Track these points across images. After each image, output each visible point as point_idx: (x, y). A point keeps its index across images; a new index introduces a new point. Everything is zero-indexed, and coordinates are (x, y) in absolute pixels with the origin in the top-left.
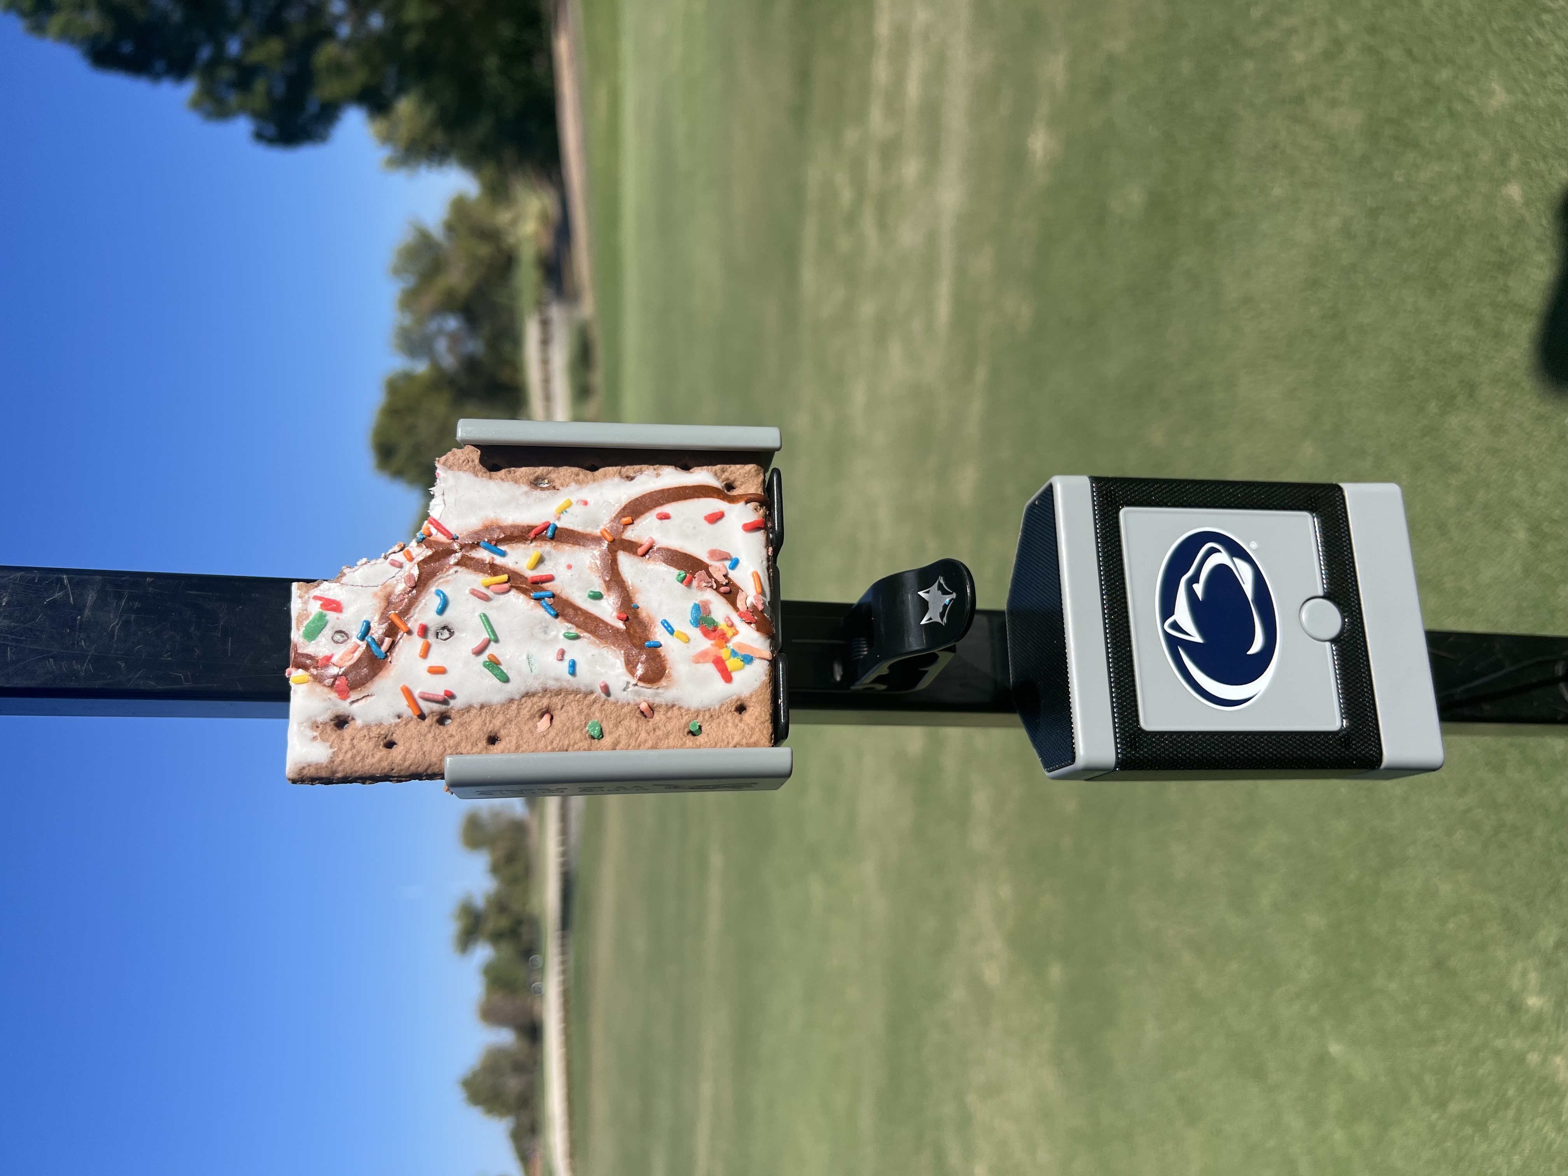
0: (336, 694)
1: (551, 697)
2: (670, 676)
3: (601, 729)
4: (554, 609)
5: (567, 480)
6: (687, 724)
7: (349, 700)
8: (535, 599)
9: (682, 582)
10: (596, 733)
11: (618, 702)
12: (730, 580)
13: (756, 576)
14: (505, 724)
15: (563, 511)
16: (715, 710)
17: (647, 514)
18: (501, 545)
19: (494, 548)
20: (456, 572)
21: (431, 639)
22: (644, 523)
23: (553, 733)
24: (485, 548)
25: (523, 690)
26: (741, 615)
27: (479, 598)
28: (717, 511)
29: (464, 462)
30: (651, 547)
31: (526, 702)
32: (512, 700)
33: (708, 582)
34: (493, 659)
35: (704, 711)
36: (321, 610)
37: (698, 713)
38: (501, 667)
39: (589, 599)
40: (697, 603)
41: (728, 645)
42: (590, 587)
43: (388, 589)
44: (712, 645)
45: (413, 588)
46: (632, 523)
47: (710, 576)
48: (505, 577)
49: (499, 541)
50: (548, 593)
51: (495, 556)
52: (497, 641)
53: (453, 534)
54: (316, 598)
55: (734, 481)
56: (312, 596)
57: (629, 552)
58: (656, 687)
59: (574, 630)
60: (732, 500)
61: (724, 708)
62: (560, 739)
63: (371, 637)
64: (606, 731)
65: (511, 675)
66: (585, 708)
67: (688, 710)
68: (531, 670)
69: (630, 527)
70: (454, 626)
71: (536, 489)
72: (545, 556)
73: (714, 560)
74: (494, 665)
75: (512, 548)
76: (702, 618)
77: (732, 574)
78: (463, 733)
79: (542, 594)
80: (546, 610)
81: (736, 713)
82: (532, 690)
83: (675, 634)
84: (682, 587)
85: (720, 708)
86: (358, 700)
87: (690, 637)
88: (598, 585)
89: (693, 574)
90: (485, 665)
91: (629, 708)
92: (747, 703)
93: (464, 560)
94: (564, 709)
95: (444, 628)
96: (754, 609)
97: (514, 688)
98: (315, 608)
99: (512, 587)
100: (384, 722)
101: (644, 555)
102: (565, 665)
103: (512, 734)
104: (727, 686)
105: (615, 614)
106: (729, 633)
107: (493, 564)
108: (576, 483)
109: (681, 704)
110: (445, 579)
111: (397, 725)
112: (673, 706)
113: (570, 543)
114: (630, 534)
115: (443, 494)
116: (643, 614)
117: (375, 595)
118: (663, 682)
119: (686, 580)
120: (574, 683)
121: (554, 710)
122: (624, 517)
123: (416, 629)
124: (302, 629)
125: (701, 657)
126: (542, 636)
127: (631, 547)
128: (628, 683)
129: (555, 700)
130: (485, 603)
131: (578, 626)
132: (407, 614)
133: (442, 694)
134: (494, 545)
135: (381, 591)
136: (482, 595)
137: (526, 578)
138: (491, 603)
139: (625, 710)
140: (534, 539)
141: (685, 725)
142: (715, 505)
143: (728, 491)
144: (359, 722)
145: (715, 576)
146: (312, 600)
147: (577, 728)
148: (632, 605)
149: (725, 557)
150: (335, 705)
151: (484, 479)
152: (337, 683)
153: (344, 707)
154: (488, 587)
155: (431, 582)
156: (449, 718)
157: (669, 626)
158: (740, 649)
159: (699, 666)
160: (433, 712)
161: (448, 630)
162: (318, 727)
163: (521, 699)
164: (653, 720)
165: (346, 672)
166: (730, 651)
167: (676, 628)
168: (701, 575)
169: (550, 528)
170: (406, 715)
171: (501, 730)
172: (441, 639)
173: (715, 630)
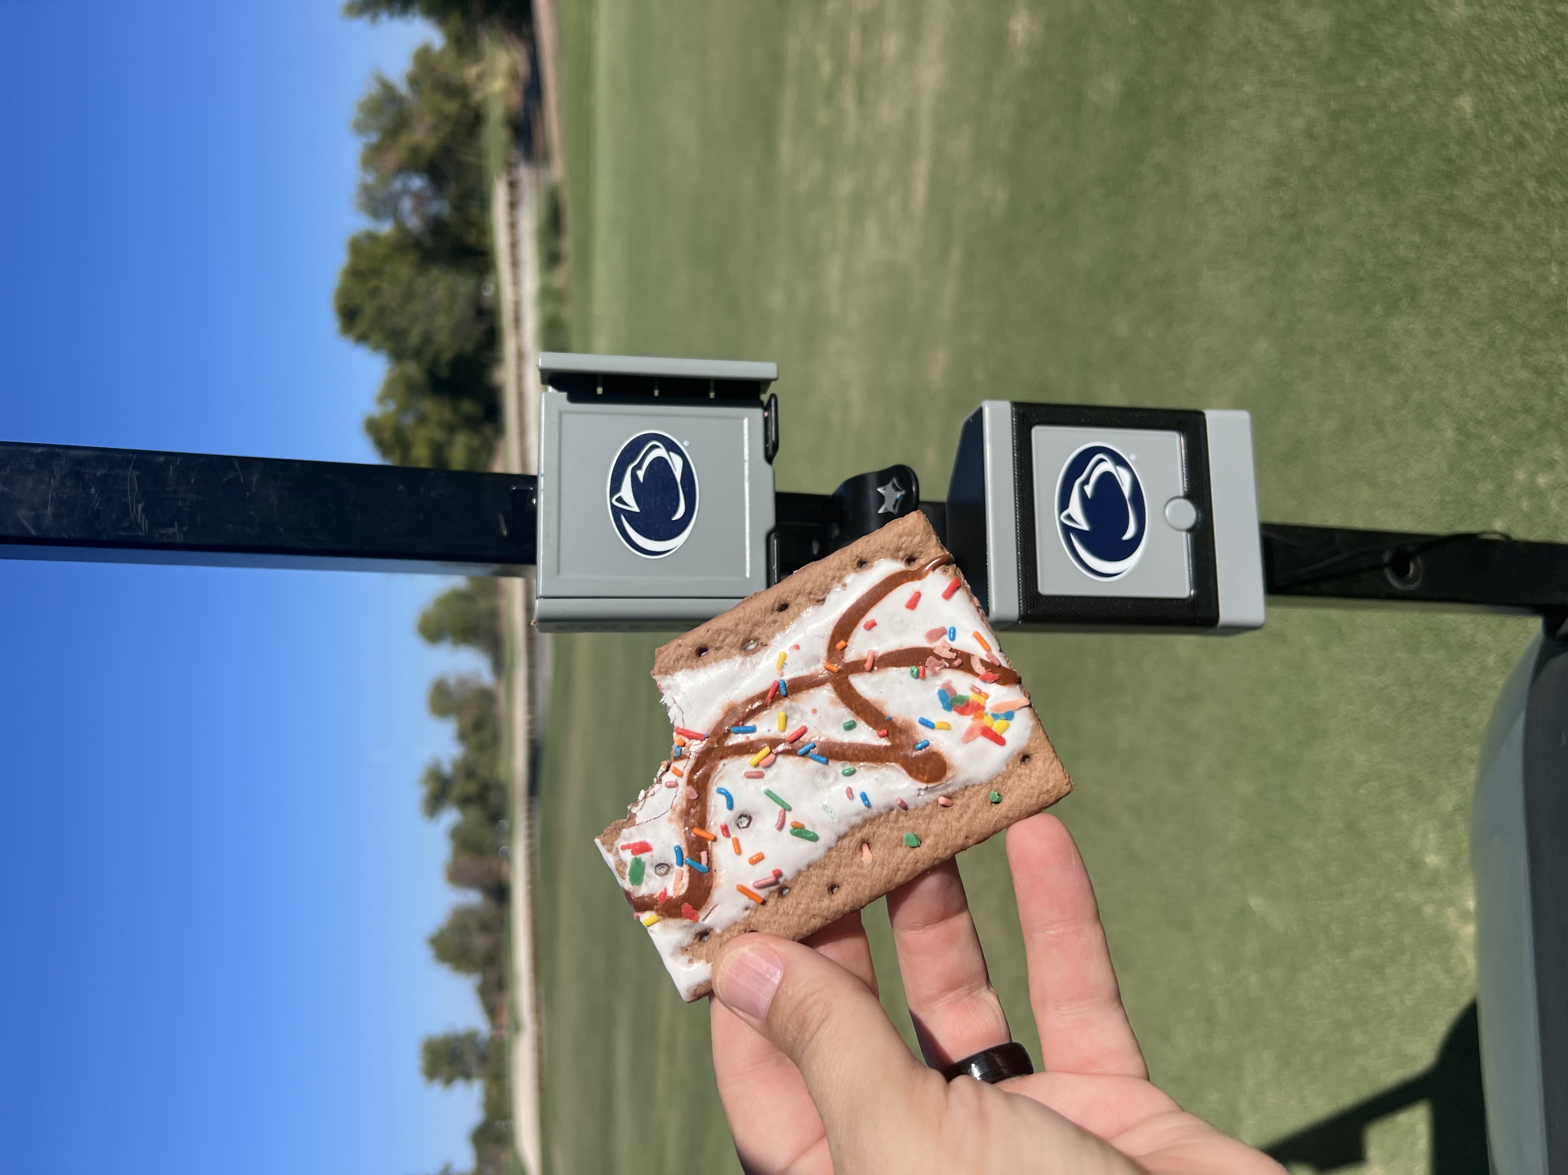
0: (688, 920)
1: (860, 830)
2: (952, 766)
3: (918, 838)
4: (823, 757)
5: (770, 631)
6: (987, 797)
7: (701, 919)
8: (801, 756)
9: (917, 677)
10: (913, 842)
11: (917, 807)
12: (957, 651)
13: (977, 636)
14: (835, 871)
15: (782, 665)
16: (1004, 772)
17: (856, 630)
18: (747, 722)
19: (743, 729)
20: (724, 765)
21: (734, 833)
22: (857, 639)
23: (879, 860)
24: (737, 733)
25: (834, 837)
26: (984, 679)
27: (756, 778)
28: (912, 594)
29: (674, 662)
30: (875, 658)
31: (841, 846)
32: (830, 849)
33: (941, 664)
34: (796, 826)
35: (996, 778)
36: (633, 856)
37: (991, 782)
38: (806, 829)
39: (846, 732)
40: (940, 688)
41: (986, 711)
42: (841, 719)
43: (678, 809)
44: (973, 719)
45: (697, 799)
46: (847, 646)
47: (939, 658)
48: (766, 749)
49: (744, 720)
50: (810, 744)
51: (748, 735)
52: (790, 809)
53: (702, 733)
54: (624, 848)
55: (912, 555)
56: (619, 848)
57: (857, 672)
58: (944, 781)
59: (849, 766)
60: (920, 575)
61: (1010, 767)
62: (887, 865)
63: (688, 858)
64: (923, 838)
65: (817, 832)
66: (892, 826)
67: (981, 784)
68: (832, 818)
69: (846, 651)
70: (748, 810)
71: (749, 655)
72: (788, 713)
73: (935, 641)
74: (799, 831)
75: (758, 719)
76: (951, 700)
77: (955, 645)
78: (806, 897)
79: (807, 747)
80: (816, 760)
81: (1023, 765)
82: (842, 833)
83: (936, 726)
84: (919, 680)
85: (1007, 768)
86: (708, 914)
87: (951, 723)
88: (846, 715)
89: (923, 664)
90: (793, 833)
91: (930, 807)
92: (1028, 753)
93: (725, 751)
94: (876, 836)
95: (741, 817)
96: (991, 668)
97: (826, 837)
98: (628, 856)
99: (777, 755)
100: (737, 920)
101: (872, 669)
102: (858, 799)
103: (845, 877)
104: (1003, 748)
105: (876, 734)
106: (981, 700)
107: (750, 742)
108: (779, 631)
109: (974, 782)
110: (718, 777)
111: (749, 916)
112: (966, 787)
113: (804, 690)
114: (851, 656)
115: (674, 701)
116: (899, 722)
117: (670, 820)
118: (949, 774)
119: (920, 674)
120: (874, 811)
121: (869, 839)
122: (836, 645)
123: (720, 835)
124: (627, 880)
125: (969, 737)
126: (823, 782)
127: (858, 667)
128: (917, 788)
129: (865, 830)
130: (761, 780)
131: (850, 760)
132: (705, 824)
133: (772, 875)
134: (742, 726)
135: (673, 814)
136: (757, 774)
137: (784, 740)
138: (768, 778)
139: (927, 812)
140: (772, 703)
141: (985, 798)
143: (912, 565)
144: (718, 931)
145: (943, 656)
146: (620, 851)
147: (897, 845)
148: (886, 719)
149: (941, 632)
150: (690, 927)
151: (701, 669)
152: (683, 910)
153: (700, 925)
155: (709, 785)
156: (787, 891)
157: (927, 722)
158: (997, 709)
159: (971, 743)
160: (771, 892)
161: (746, 818)
162: (687, 950)
163: (836, 845)
164: (956, 808)
165: (685, 898)
166: (990, 716)
167: (934, 720)
168: (930, 662)
169: (781, 686)
170: (751, 906)
171: (836, 879)
172: (743, 828)
173: (968, 704)
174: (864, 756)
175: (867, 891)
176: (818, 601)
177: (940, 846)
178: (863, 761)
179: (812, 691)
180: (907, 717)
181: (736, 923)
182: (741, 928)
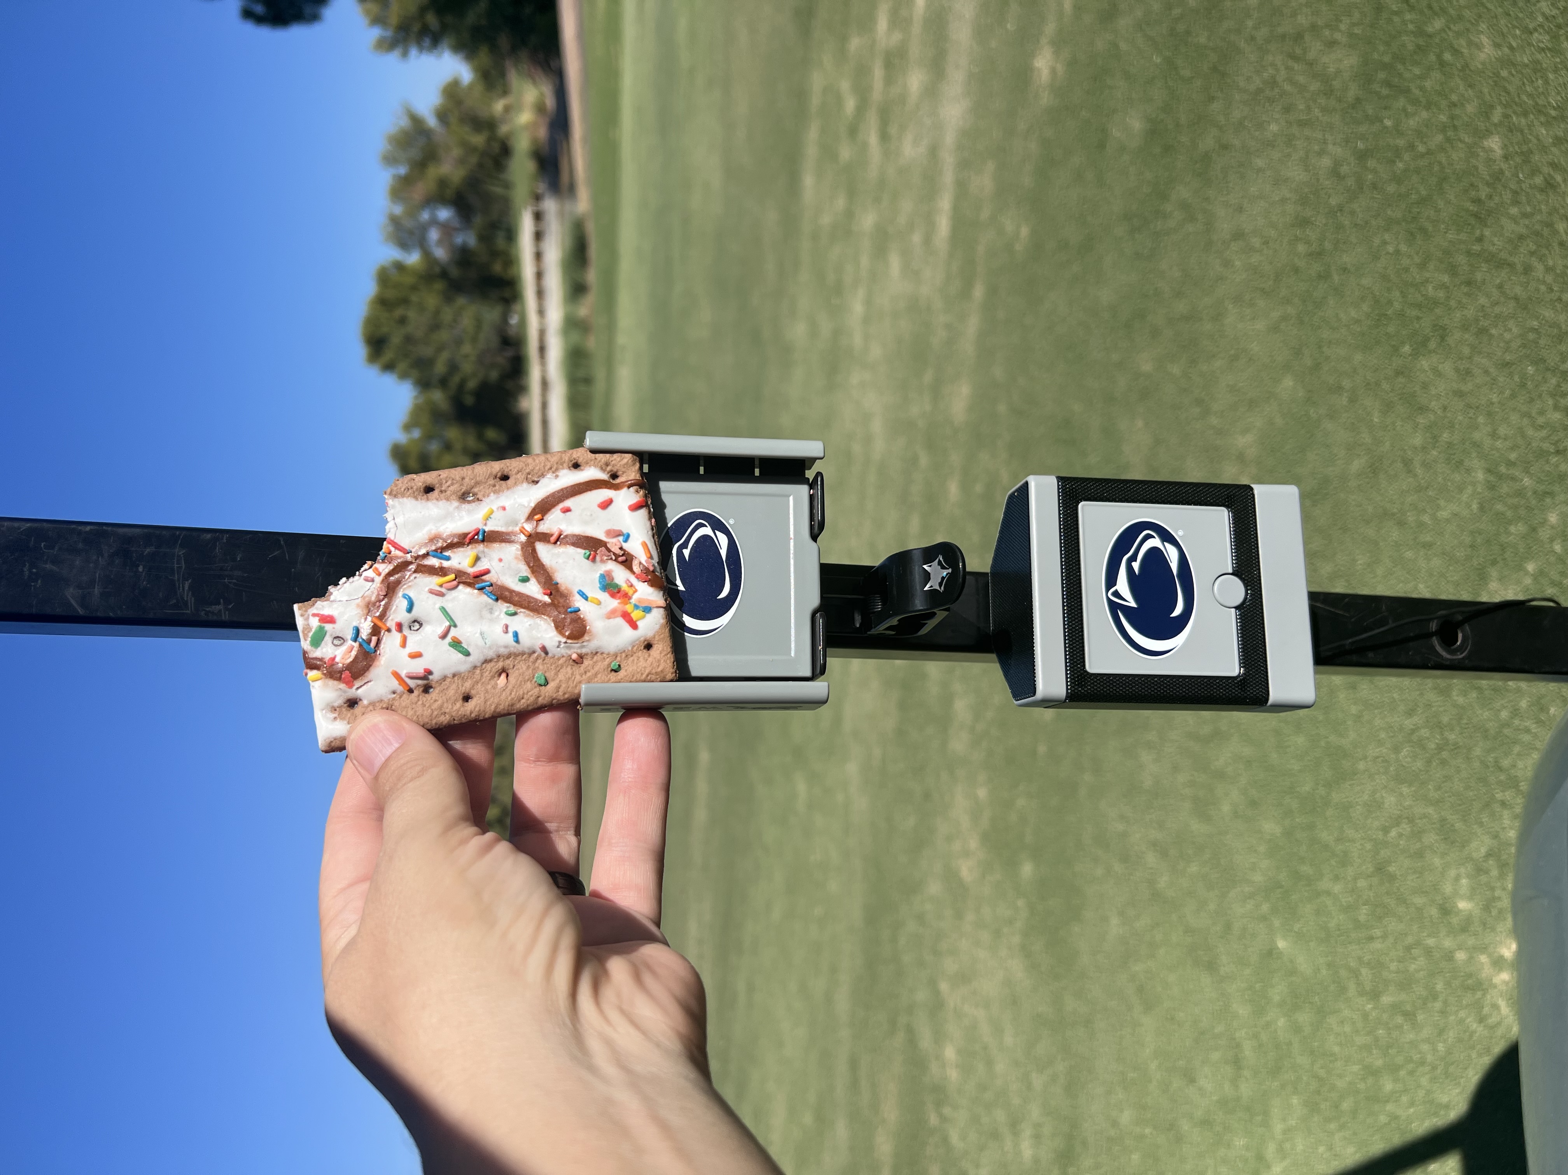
0: (344, 685)
1: (504, 660)
2: (590, 632)
3: (546, 679)
4: (495, 595)
5: (487, 491)
6: (609, 664)
7: (355, 687)
8: (479, 590)
9: (588, 558)
10: (542, 682)
11: (554, 656)
12: (625, 551)
13: (644, 545)
14: (473, 686)
15: (488, 518)
16: (628, 650)
17: (553, 510)
18: (445, 551)
19: (440, 555)
20: (415, 578)
21: (406, 631)
22: (552, 517)
23: (510, 687)
24: (434, 556)
25: (482, 658)
26: (637, 577)
27: (436, 595)
28: (606, 498)
29: (405, 490)
30: (560, 535)
31: (486, 667)
32: (475, 667)
33: (609, 556)
34: (456, 640)
35: (621, 653)
36: (319, 624)
37: (616, 655)
38: (463, 645)
39: (520, 583)
40: (602, 572)
41: (631, 601)
42: (519, 573)
43: (367, 599)
44: (619, 603)
45: (385, 596)
46: (542, 519)
47: (609, 550)
48: (452, 576)
49: (443, 549)
50: (488, 583)
51: (443, 561)
52: (455, 626)
53: (407, 549)
54: (314, 615)
55: (616, 472)
56: (311, 614)
57: (544, 542)
58: (581, 642)
59: (512, 609)
60: (617, 487)
61: (635, 648)
62: (516, 692)
63: (362, 638)
64: (549, 680)
65: (470, 650)
66: (530, 664)
67: (608, 654)
68: (485, 643)
69: (542, 522)
70: (421, 618)
71: (464, 503)
72: (480, 555)
73: (610, 538)
74: (456, 644)
75: (454, 552)
76: (607, 585)
77: (626, 546)
78: (444, 697)
79: (483, 584)
80: (489, 596)
81: (645, 651)
82: (489, 658)
83: (589, 599)
84: (588, 563)
85: (632, 648)
86: (361, 686)
87: (601, 601)
88: (525, 571)
89: (595, 551)
90: (450, 645)
91: (564, 659)
92: (652, 642)
93: (419, 568)
94: (515, 668)
95: (415, 621)
96: (646, 571)
97: (476, 657)
98: (315, 623)
99: (459, 583)
100: (383, 698)
101: (555, 543)
102: (510, 634)
103: (480, 692)
104: (635, 632)
105: (541, 591)
106: (630, 592)
107: (442, 567)
108: (494, 493)
109: (603, 651)
110: (408, 585)
111: (394, 699)
112: (597, 653)
113: (498, 542)
114: (543, 528)
115: (394, 519)
116: (562, 588)
117: (358, 605)
118: (586, 637)
119: (591, 557)
120: (520, 648)
121: (508, 669)
122: (536, 515)
123: (393, 629)
124: (308, 642)
125: (611, 615)
126: (488, 616)
127: (545, 537)
128: (560, 642)
129: (508, 662)
130: (441, 598)
131: (515, 605)
132: (385, 617)
133: (423, 671)
134: (440, 552)
135: (361, 602)
136: (438, 592)
137: (469, 574)
138: (446, 597)
139: (561, 662)
140: (469, 543)
141: (608, 665)
142: (604, 494)
143: (614, 479)
144: (365, 702)
145: (613, 550)
146: (311, 618)
147: (528, 680)
148: (553, 582)
149: (619, 534)
150: (345, 692)
151: (423, 501)
152: (343, 676)
153: (352, 693)
154: (441, 586)
155: (398, 588)
156: (431, 687)
157: (584, 594)
158: (639, 602)
159: (611, 620)
160: (418, 686)
161: (417, 623)
162: (336, 710)
163: (482, 666)
164: (583, 666)
165: (349, 667)
166: (633, 606)
167: (589, 595)
168: (601, 551)
169: (481, 533)
170: (398, 692)
171: (472, 691)
172: (414, 630)
173: (619, 592)
174: (526, 605)
175: (493, 707)
176: (533, 482)
177: (561, 690)
178: (524, 608)
179: (503, 544)
180: (570, 586)
181: (381, 701)
182: (384, 706)
